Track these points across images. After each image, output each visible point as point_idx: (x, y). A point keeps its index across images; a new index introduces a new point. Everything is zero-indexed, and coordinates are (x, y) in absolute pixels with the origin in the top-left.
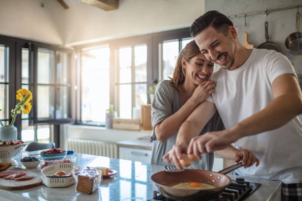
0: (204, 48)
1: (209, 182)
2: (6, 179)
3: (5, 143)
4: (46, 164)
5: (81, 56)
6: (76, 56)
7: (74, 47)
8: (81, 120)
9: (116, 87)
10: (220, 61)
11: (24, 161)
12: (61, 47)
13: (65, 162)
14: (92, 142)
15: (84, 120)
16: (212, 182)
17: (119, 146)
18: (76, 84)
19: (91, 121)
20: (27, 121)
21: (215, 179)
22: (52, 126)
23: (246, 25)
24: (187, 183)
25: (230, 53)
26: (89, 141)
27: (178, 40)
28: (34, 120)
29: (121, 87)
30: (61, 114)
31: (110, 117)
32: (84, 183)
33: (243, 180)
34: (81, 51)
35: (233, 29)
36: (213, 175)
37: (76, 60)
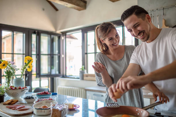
0: (129, 28)
1: (136, 115)
2: (13, 109)
3: (16, 88)
4: (38, 101)
5: (66, 38)
6: (63, 38)
7: (62, 33)
8: (66, 75)
9: (85, 55)
10: (140, 37)
11: (26, 99)
12: (54, 33)
13: (50, 100)
14: (71, 88)
15: (67, 75)
16: (137, 114)
17: (86, 90)
18: (63, 54)
19: (72, 76)
20: (35, 76)
21: (139, 113)
22: (50, 78)
23: (164, 15)
24: (121, 115)
25: (146, 31)
26: (70, 87)
27: (122, 26)
28: (39, 75)
29: (89, 55)
30: (55, 71)
31: (82, 73)
32: (55, 113)
33: (160, 114)
34: (66, 35)
35: (148, 16)
36: (138, 110)
37: (63, 40)
